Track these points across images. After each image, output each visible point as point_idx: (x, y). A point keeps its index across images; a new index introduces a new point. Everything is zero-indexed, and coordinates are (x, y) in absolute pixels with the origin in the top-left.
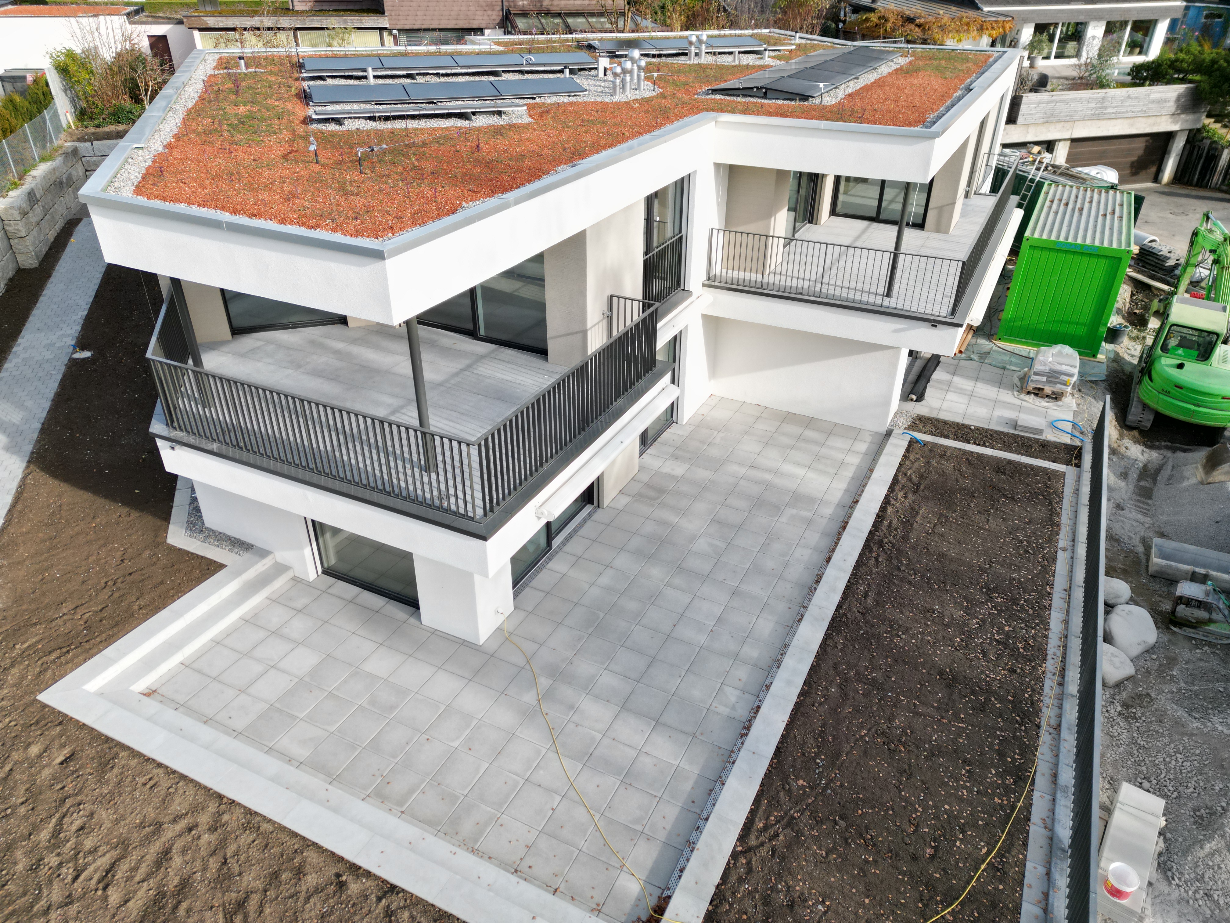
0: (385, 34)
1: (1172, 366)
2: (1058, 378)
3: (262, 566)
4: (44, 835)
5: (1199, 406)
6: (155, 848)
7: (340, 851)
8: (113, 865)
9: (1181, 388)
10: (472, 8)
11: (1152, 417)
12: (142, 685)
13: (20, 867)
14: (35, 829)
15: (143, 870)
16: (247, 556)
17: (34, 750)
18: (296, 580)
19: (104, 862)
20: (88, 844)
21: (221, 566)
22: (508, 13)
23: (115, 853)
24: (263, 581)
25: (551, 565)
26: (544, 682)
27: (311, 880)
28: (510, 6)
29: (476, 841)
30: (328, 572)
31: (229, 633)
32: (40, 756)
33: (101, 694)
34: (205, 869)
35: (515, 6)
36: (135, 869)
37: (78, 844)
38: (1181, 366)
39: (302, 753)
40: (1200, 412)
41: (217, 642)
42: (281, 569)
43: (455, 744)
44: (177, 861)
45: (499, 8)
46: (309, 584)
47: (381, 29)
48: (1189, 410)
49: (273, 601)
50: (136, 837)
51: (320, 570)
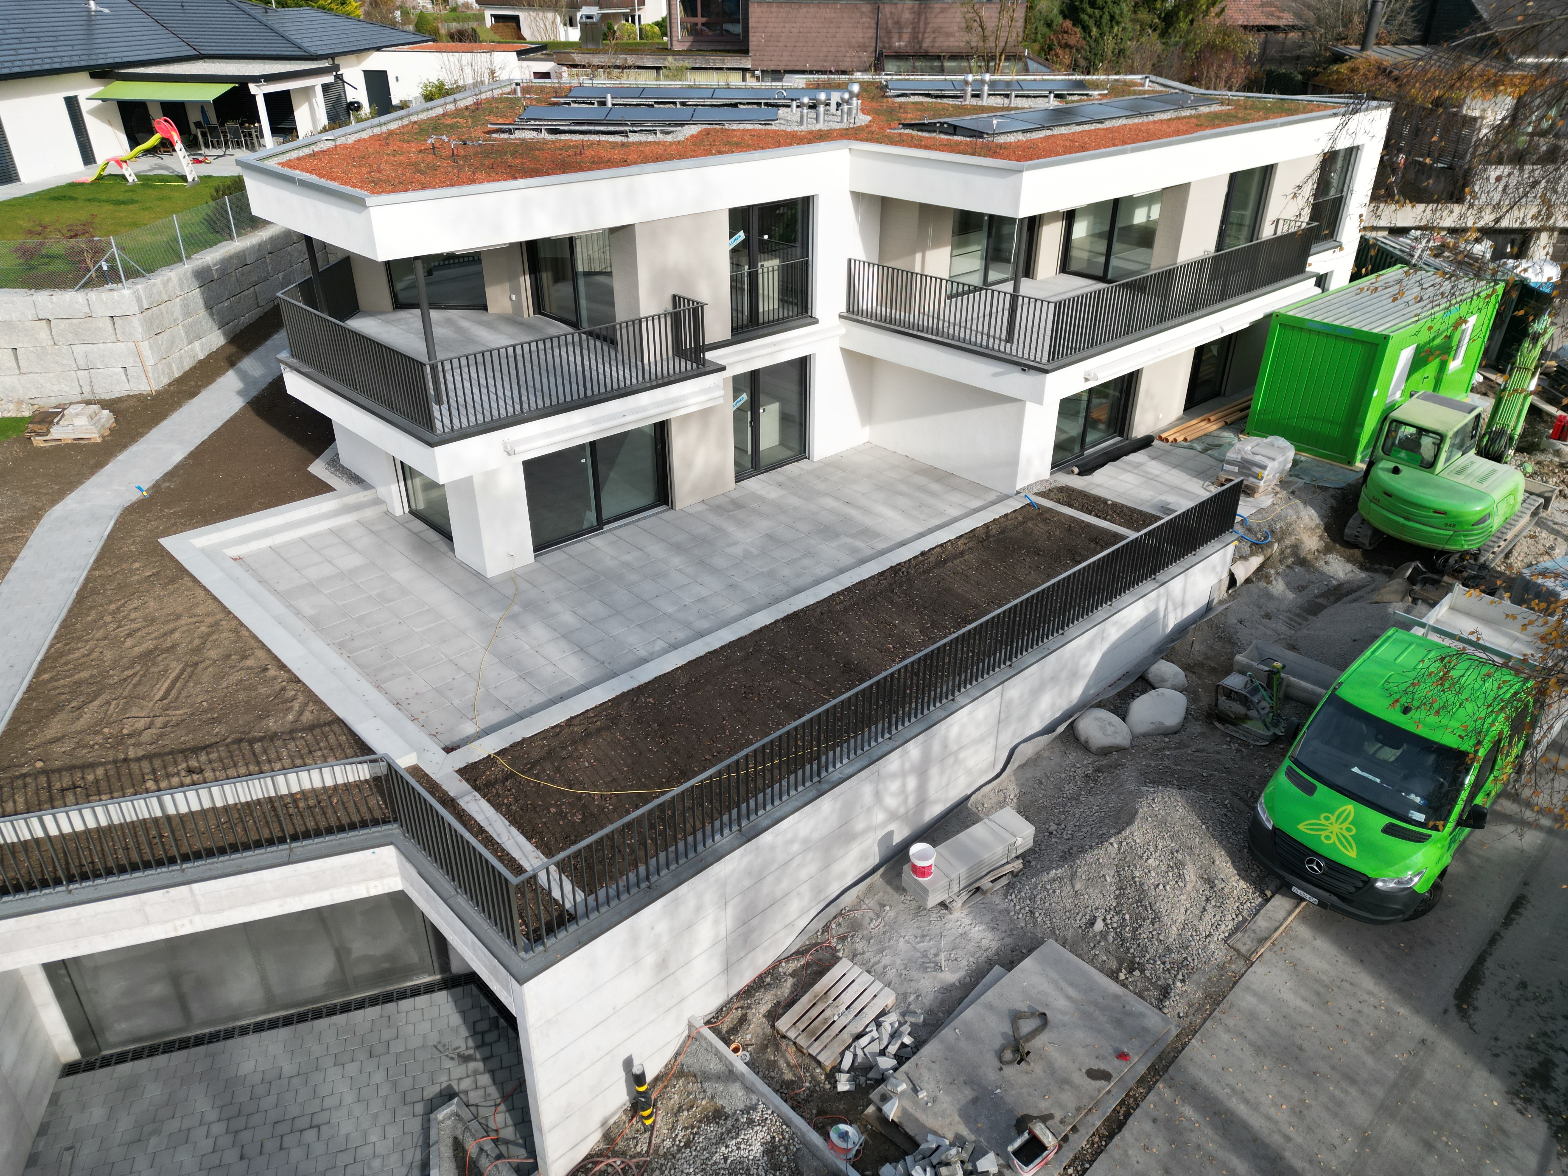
0: (748, 75)
1: (1387, 470)
2: (1250, 469)
3: (362, 496)
4: (113, 607)
5: (1409, 520)
6: (170, 626)
7: (280, 657)
8: (139, 629)
9: (1390, 496)
10: (843, 49)
11: (1369, 532)
12: (235, 552)
13: (89, 618)
14: (111, 602)
15: (153, 636)
16: (355, 487)
17: (137, 565)
18: (387, 513)
19: (134, 626)
20: (133, 616)
21: (334, 490)
22: (881, 54)
23: (144, 624)
24: (358, 507)
25: (592, 540)
26: (516, 608)
27: (249, 662)
28: (884, 47)
29: (385, 682)
30: (411, 512)
31: (314, 536)
32: (138, 569)
33: (203, 550)
34: (191, 642)
35: (890, 47)
36: (150, 634)
37: (128, 615)
38: (1396, 471)
39: (308, 611)
40: (1409, 527)
41: (302, 540)
42: (377, 501)
43: (417, 630)
44: (177, 635)
45: (872, 49)
46: (394, 518)
47: (745, 70)
48: (1398, 523)
49: (360, 523)
50: (162, 619)
51: (407, 510)
